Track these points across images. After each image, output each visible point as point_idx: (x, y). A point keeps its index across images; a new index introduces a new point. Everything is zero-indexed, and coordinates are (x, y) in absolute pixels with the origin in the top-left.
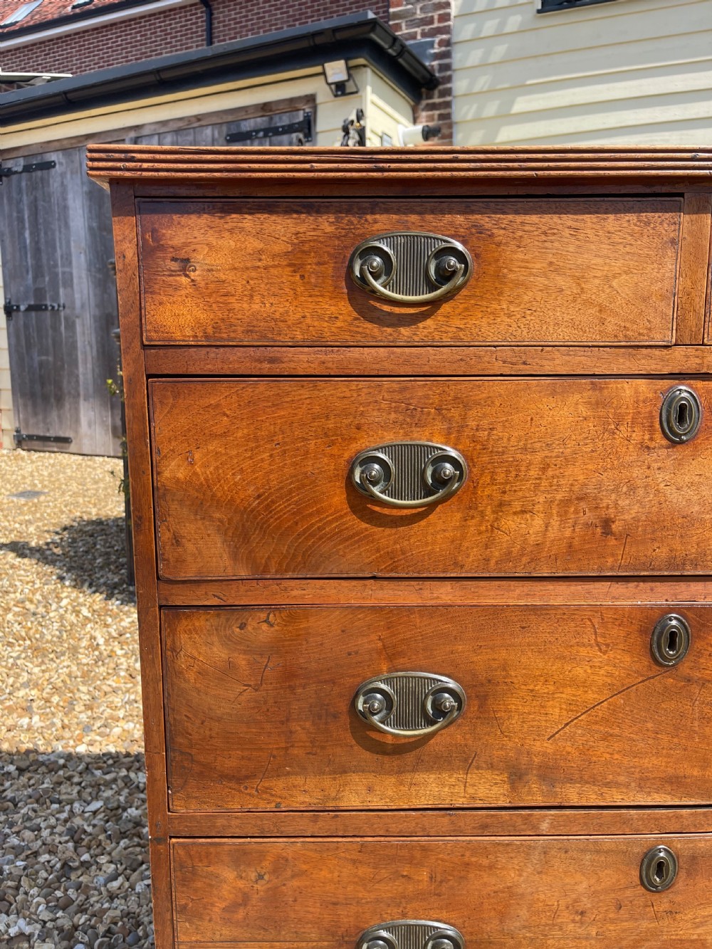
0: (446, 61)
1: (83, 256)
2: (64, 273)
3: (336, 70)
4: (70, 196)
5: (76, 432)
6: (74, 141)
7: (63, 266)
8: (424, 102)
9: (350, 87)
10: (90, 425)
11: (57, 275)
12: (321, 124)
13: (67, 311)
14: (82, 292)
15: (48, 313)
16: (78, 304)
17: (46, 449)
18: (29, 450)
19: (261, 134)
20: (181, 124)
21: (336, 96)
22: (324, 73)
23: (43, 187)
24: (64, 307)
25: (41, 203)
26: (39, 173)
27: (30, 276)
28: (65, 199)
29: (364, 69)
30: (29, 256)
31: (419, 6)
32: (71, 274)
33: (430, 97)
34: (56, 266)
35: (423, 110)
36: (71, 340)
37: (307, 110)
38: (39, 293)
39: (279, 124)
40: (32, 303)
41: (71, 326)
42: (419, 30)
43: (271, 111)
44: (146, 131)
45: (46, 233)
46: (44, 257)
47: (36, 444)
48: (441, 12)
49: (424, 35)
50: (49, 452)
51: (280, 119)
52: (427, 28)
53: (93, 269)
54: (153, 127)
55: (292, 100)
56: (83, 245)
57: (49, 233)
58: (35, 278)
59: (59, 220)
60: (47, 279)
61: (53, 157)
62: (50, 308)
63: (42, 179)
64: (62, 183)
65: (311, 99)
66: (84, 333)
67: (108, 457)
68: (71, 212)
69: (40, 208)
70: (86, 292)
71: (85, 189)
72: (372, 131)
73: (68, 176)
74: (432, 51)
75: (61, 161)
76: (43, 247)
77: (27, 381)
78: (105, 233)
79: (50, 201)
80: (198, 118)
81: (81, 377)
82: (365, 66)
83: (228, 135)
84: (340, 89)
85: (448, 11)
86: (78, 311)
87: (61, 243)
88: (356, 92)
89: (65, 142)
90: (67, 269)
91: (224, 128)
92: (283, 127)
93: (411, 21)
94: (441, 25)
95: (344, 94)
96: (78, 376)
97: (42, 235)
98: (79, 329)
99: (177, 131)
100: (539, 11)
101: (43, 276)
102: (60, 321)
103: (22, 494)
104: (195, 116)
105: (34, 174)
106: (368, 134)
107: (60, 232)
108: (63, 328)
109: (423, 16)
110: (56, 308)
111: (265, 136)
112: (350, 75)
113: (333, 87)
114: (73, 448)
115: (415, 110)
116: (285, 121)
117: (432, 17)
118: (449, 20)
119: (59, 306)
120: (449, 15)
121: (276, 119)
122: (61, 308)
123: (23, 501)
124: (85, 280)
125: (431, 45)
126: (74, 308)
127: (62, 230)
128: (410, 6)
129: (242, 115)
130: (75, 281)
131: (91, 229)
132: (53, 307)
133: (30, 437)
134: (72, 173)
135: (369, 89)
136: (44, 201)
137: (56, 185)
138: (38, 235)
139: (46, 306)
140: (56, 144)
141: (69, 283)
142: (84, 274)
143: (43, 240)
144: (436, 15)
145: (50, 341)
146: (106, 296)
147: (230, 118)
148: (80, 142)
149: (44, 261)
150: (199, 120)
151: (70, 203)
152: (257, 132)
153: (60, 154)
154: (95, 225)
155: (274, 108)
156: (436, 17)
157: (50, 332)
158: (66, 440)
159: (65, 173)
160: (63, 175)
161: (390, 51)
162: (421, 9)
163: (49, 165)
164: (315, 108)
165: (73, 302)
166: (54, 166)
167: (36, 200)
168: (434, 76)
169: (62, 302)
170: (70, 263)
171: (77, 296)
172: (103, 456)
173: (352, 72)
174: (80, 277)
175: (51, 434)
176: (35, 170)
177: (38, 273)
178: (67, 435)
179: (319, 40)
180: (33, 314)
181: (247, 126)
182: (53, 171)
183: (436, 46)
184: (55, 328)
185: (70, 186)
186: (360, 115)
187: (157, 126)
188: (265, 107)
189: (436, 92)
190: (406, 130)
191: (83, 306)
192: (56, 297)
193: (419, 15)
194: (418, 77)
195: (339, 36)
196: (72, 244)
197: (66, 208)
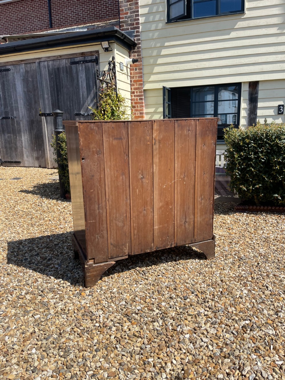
0: (138, 38)
1: (22, 100)
2: (15, 106)
3: (105, 44)
4: (16, 80)
5: (23, 159)
6: (17, 62)
7: (15, 104)
8: (132, 51)
9: (109, 49)
10: (27, 157)
11: (13, 107)
12: (101, 60)
13: (17, 119)
14: (22, 112)
15: (10, 120)
16: (21, 116)
17: (11, 165)
18: (5, 166)
19: (82, 62)
20: (55, 58)
21: (105, 51)
22: (101, 44)
23: (6, 77)
24: (16, 118)
25: (5, 83)
26: (5, 72)
27: (3, 107)
28: (14, 81)
29: (114, 43)
30: (2, 101)
31: (129, 19)
32: (18, 107)
33: (134, 49)
34: (12, 104)
35: (132, 53)
36: (19, 129)
37: (96, 55)
38: (6, 113)
39: (87, 59)
40: (4, 116)
41: (19, 124)
42: (130, 27)
43: (85, 55)
44: (42, 60)
45: (8, 93)
46: (7, 100)
47: (8, 164)
48: (136, 22)
49: (131, 29)
50: (13, 166)
51: (88, 58)
52: (132, 27)
53: (26, 105)
54: (45, 58)
55: (91, 52)
56: (22, 96)
57: (9, 93)
58: (5, 108)
59: (13, 88)
60: (9, 108)
61: (9, 67)
62: (11, 118)
63: (6, 74)
64: (13, 76)
65: (97, 52)
66: (24, 126)
67: (34, 167)
68: (17, 86)
69: (5, 84)
70: (23, 112)
71: (22, 78)
72: (117, 62)
73: (15, 74)
74: (134, 34)
75: (12, 68)
76: (7, 97)
77: (3, 143)
78: (29, 93)
79: (9, 82)
80: (60, 56)
81: (23, 141)
82: (114, 42)
83: (71, 62)
84: (106, 50)
85: (139, 21)
86: (21, 119)
87: (14, 96)
88: (112, 51)
89: (14, 62)
90: (16, 105)
91: (69, 60)
92: (89, 60)
93: (127, 24)
94: (136, 26)
95: (108, 51)
96: (22, 141)
97: (7, 93)
98: (21, 125)
99: (53, 60)
100: (166, 23)
101: (8, 107)
102: (15, 122)
103: (14, 179)
104: (59, 55)
105: (2, 73)
106: (116, 64)
107: (13, 92)
108: (16, 125)
109: (131, 22)
110: (13, 118)
111: (83, 63)
112: (109, 46)
113: (104, 49)
114: (21, 165)
115: (129, 53)
116: (89, 58)
117: (134, 23)
118: (139, 24)
119: (14, 117)
120: (139, 22)
121: (86, 58)
122: (15, 118)
123: (16, 181)
124: (23, 109)
125: (134, 32)
126: (19, 118)
127: (14, 92)
128: (127, 19)
129: (75, 56)
130: (19, 109)
131: (24, 91)
132: (12, 118)
133: (6, 162)
134: (17, 73)
135: (115, 50)
136: (7, 82)
137: (11, 77)
138: (5, 93)
139: (9, 117)
140: (10, 62)
141: (17, 109)
142: (22, 106)
143: (7, 95)
144: (135, 22)
145: (11, 129)
146: (31, 114)
147: (71, 57)
148: (19, 62)
149: (8, 102)
150: (61, 57)
151: (16, 83)
152: (80, 61)
153: (12, 66)
154: (26, 90)
155: (86, 54)
156: (135, 23)
157: (11, 126)
158: (19, 162)
159: (14, 73)
160: (13, 73)
161: (122, 38)
162: (130, 20)
163: (8, 70)
164: (99, 55)
165: (19, 116)
166: (10, 70)
167: (4, 81)
168: (135, 43)
169: (15, 116)
170: (18, 103)
171: (20, 114)
172: (33, 167)
173: (110, 44)
174: (21, 108)
175: (14, 160)
176: (3, 71)
177: (6, 106)
178: (19, 161)
179: (99, 35)
180: (4, 120)
181: (77, 60)
182: (9, 72)
183: (135, 33)
184: (13, 125)
185: (16, 77)
186: (113, 58)
187: (46, 58)
188: (83, 54)
189: (136, 48)
190: (127, 60)
191: (23, 117)
192: (13, 114)
193: (129, 22)
194: (130, 43)
195: (106, 34)
196: (18, 97)
197: (15, 84)
